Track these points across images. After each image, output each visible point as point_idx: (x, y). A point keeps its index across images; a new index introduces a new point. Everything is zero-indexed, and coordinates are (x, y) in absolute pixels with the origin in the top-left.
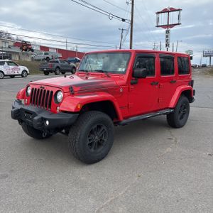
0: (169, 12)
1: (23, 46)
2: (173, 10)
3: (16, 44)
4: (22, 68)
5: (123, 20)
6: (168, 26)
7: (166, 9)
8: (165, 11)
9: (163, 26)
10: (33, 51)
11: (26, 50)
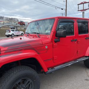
0: (83, 4)
1: (21, 23)
2: (85, 3)
3: (19, 23)
4: (21, 32)
5: (62, 9)
6: (83, 10)
7: (82, 2)
8: (82, 3)
9: (81, 10)
10: (25, 25)
11: (22, 25)
